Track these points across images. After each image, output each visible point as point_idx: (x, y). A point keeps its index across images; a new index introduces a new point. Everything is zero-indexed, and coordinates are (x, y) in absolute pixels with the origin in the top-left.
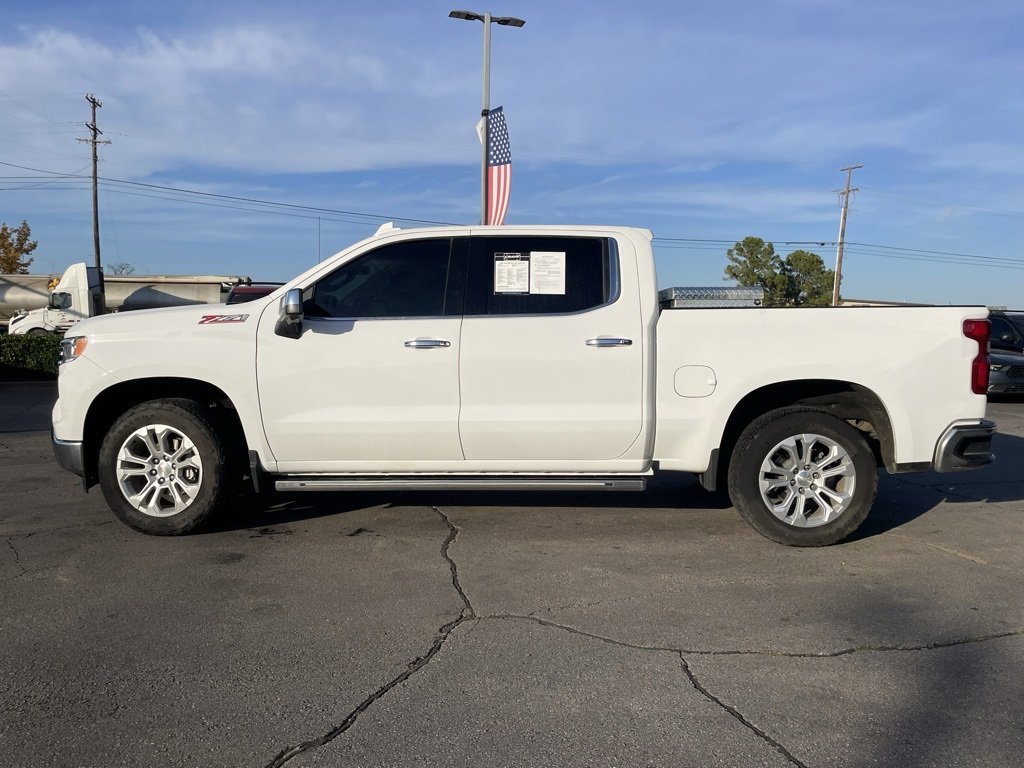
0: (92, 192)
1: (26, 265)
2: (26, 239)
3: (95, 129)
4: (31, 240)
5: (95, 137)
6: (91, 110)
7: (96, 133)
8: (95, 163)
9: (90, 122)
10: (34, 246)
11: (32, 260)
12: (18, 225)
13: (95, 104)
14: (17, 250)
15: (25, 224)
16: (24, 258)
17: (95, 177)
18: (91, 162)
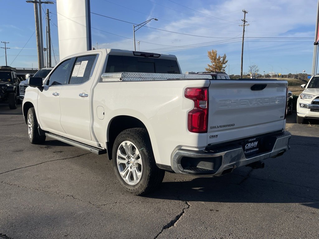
0: (242, 42)
1: (224, 68)
2: (225, 60)
3: (245, 21)
4: (226, 60)
5: (244, 24)
6: (244, 15)
7: (245, 22)
8: (244, 32)
9: (243, 19)
10: (227, 62)
11: (226, 66)
12: (223, 56)
13: (245, 12)
14: (222, 63)
15: (225, 55)
16: (224, 66)
17: (243, 37)
18: (243, 32)
